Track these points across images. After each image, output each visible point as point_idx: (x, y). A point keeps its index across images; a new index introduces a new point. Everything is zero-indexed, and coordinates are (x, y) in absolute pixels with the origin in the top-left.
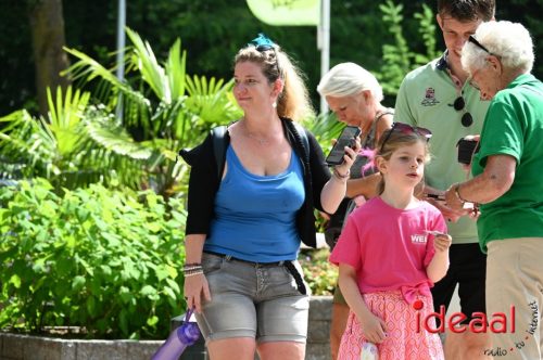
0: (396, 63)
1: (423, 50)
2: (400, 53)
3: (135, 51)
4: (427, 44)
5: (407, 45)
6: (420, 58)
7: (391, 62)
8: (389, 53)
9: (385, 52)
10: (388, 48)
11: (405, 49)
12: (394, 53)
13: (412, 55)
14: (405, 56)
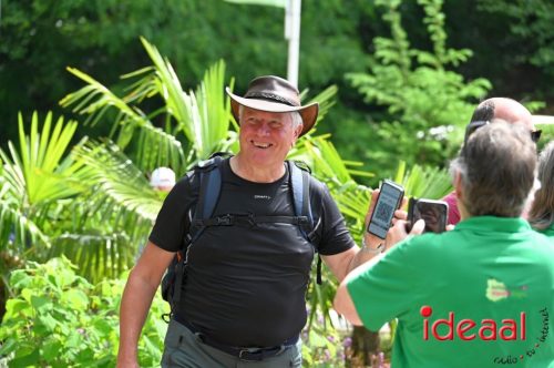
0: (392, 63)
1: (428, 46)
2: (397, 49)
3: (157, 72)
4: (434, 38)
5: (409, 38)
6: (424, 57)
7: (386, 61)
8: (382, 49)
9: (378, 47)
10: (381, 42)
11: (404, 44)
12: (389, 48)
13: (414, 52)
14: (404, 53)
